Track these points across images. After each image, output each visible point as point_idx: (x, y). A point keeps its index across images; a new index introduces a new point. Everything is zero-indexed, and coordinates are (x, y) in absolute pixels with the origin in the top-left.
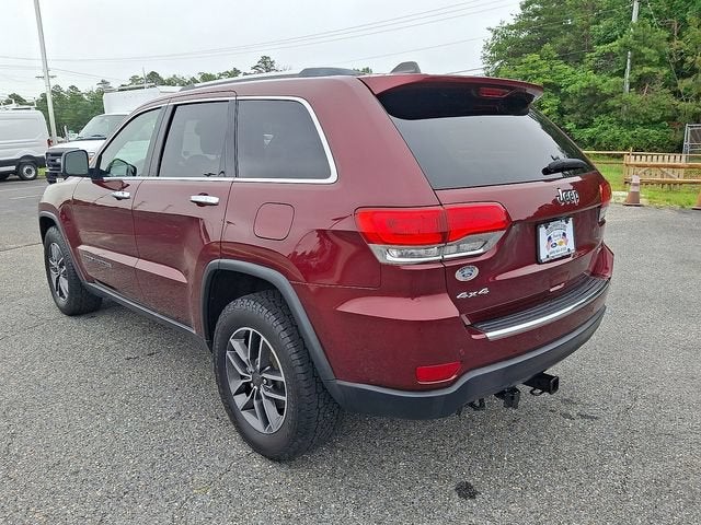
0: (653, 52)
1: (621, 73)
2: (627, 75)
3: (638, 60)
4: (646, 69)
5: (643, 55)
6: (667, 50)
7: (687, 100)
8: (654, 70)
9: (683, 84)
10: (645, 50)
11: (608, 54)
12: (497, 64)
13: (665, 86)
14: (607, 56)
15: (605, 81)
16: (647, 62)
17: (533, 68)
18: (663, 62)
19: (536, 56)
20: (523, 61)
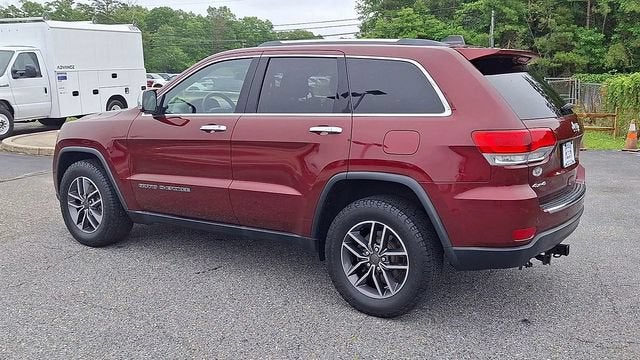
0: (513, 12)
1: (487, 30)
2: (492, 31)
3: (501, 18)
4: (508, 27)
5: (505, 14)
6: (525, 11)
7: (543, 56)
8: (515, 28)
9: (539, 42)
10: (506, 10)
11: (474, 11)
12: (372, 14)
13: (524, 43)
14: (475, 13)
15: (473, 37)
16: (508, 20)
17: (407, 21)
18: (521, 22)
19: (410, 10)
20: (399, 14)
